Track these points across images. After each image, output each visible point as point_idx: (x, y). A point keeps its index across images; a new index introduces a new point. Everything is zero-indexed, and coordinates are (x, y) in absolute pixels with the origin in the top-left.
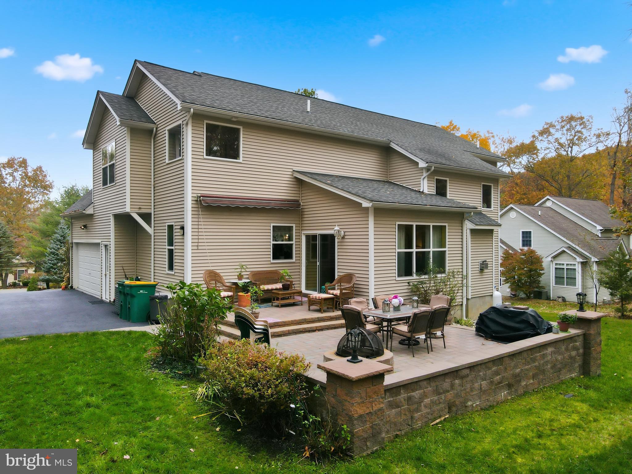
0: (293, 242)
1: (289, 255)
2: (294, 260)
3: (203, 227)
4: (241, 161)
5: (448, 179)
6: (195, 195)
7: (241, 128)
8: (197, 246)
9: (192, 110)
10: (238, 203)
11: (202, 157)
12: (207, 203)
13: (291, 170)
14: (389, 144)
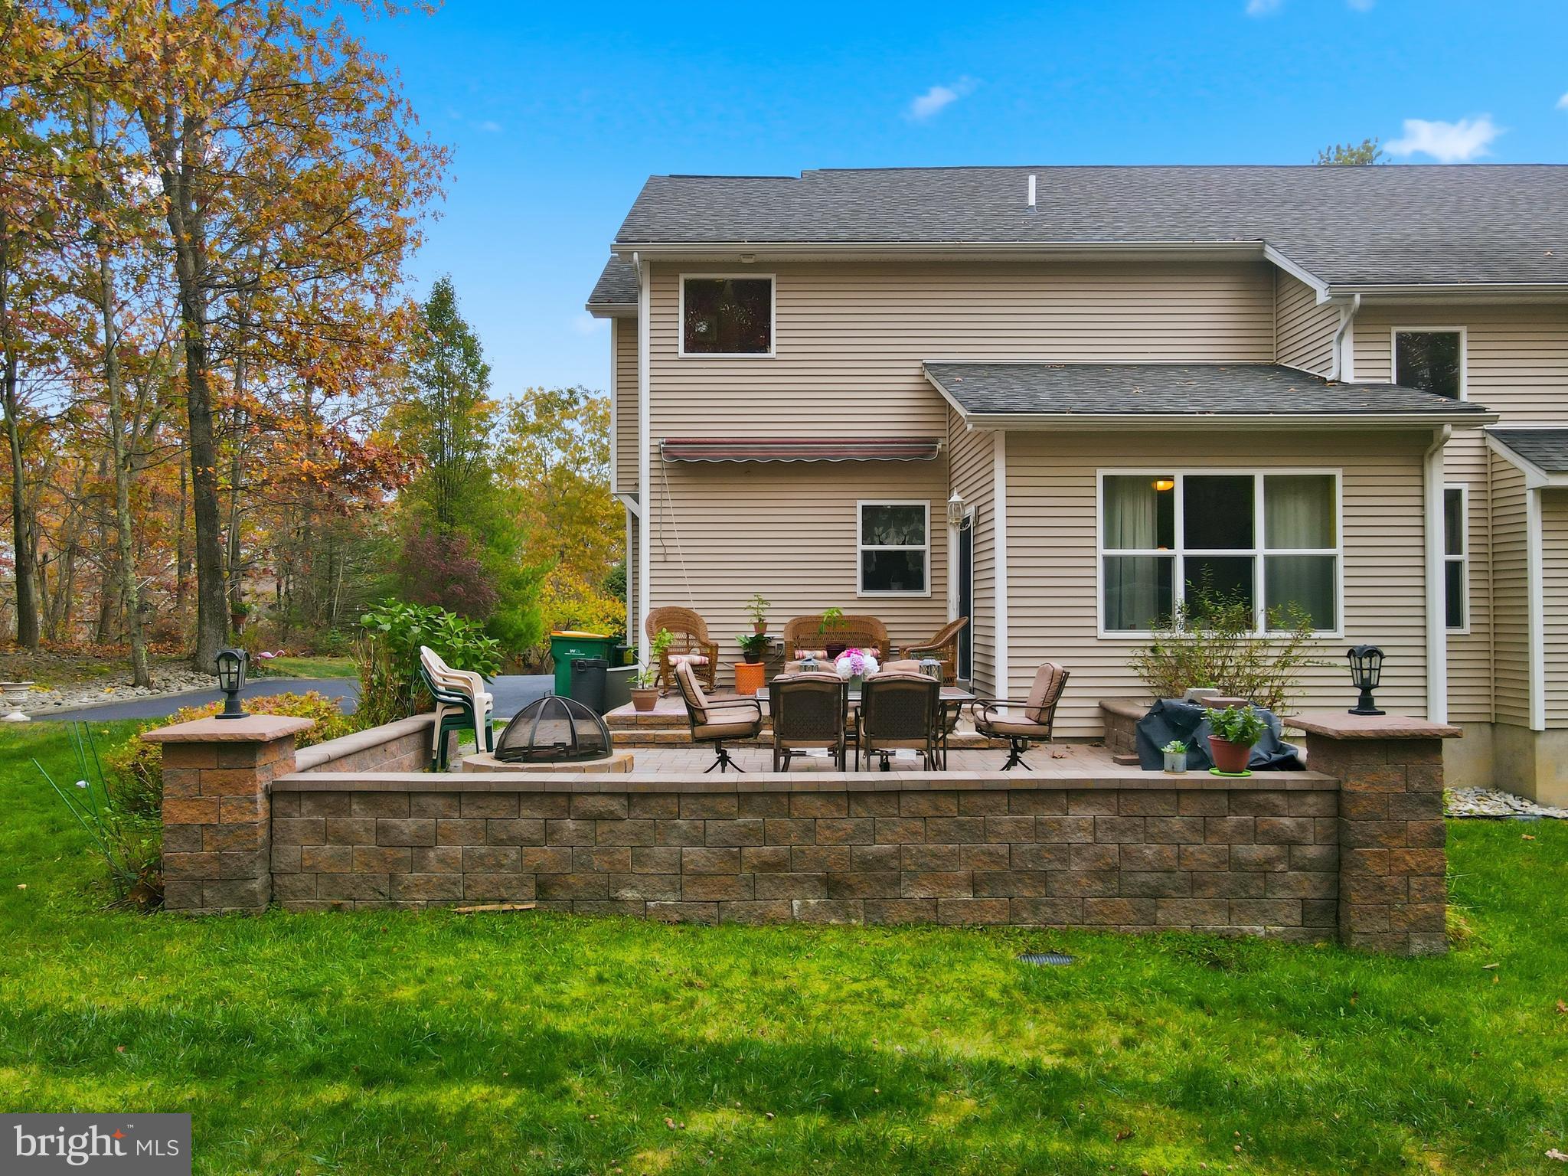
0: (926, 547)
1: (915, 581)
2: (927, 593)
3: (672, 512)
4: (772, 354)
5: (1463, 330)
6: (656, 442)
7: (773, 277)
8: (663, 556)
9: (636, 255)
10: (755, 455)
11: (673, 357)
12: (676, 457)
13: (919, 364)
14: (1263, 251)
